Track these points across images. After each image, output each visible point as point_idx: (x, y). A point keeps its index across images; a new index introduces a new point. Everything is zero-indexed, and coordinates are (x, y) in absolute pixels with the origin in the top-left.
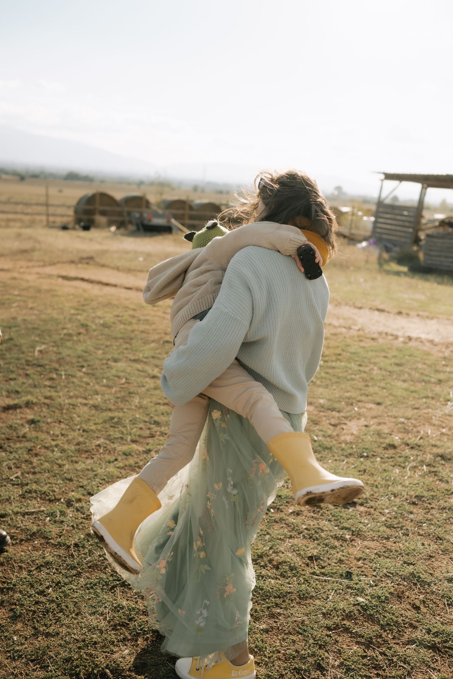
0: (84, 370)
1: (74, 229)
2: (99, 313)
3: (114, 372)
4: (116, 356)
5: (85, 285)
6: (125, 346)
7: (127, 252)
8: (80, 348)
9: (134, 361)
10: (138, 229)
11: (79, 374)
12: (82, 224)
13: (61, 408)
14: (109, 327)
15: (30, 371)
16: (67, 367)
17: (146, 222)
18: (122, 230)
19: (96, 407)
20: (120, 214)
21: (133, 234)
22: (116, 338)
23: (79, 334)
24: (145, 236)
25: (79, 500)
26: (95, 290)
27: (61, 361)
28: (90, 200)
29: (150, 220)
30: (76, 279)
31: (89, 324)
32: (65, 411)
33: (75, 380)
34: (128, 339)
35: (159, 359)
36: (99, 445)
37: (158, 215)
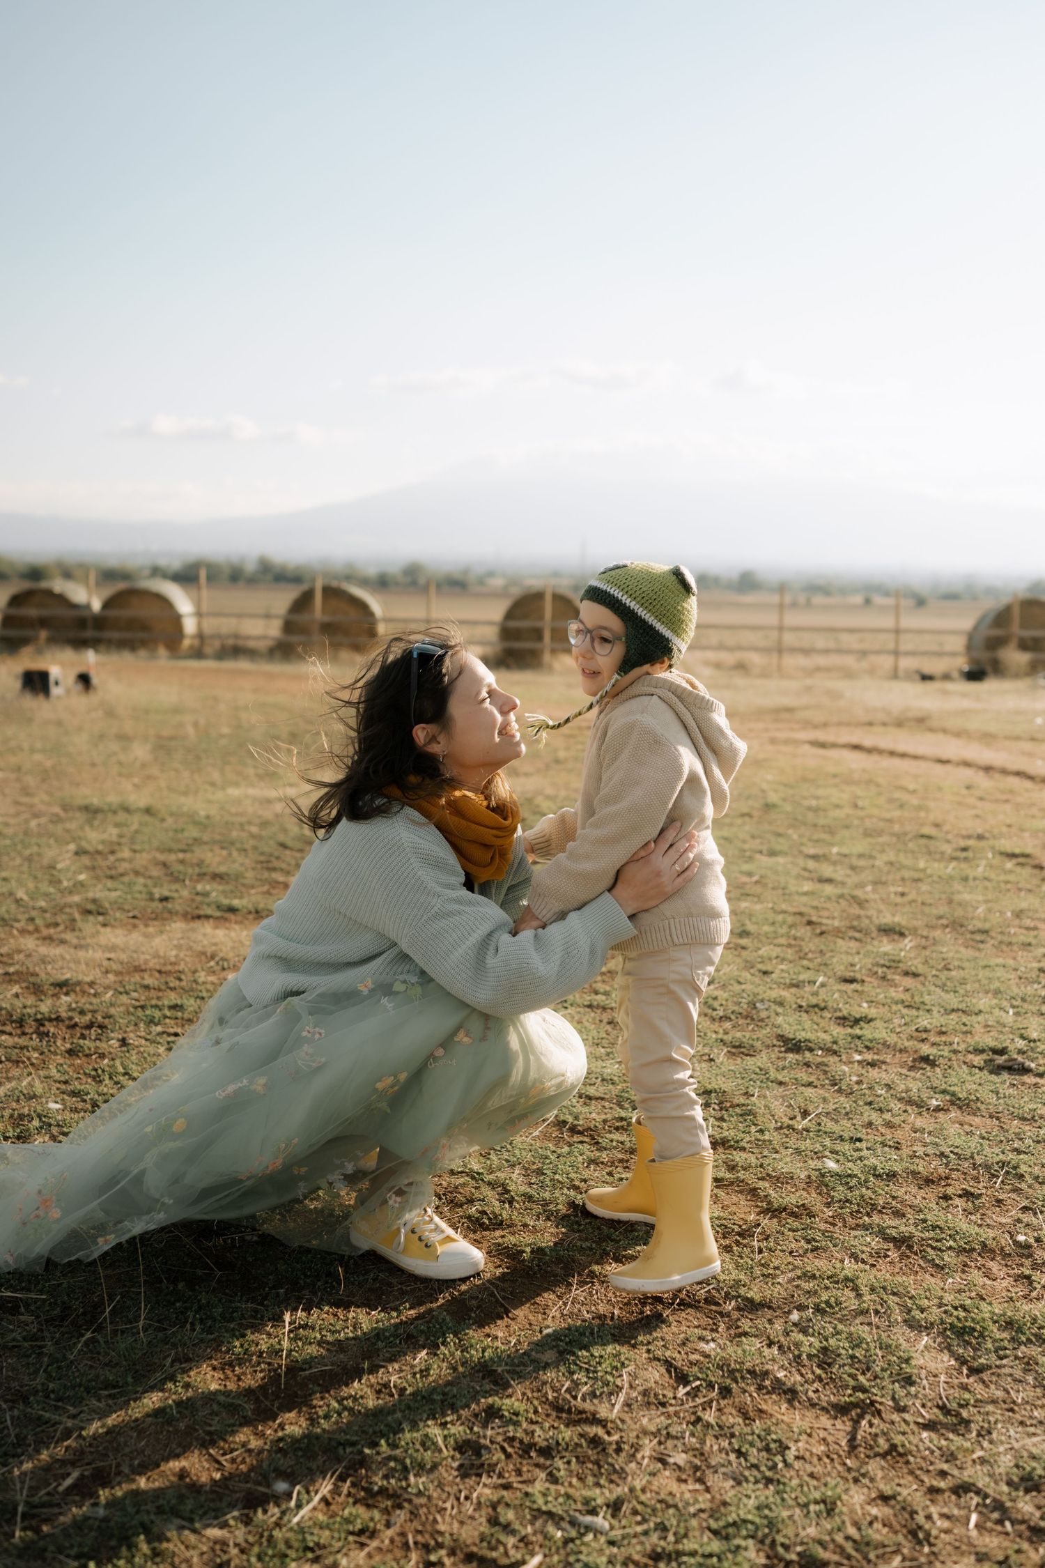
1: (947, 678)
12: (966, 667)
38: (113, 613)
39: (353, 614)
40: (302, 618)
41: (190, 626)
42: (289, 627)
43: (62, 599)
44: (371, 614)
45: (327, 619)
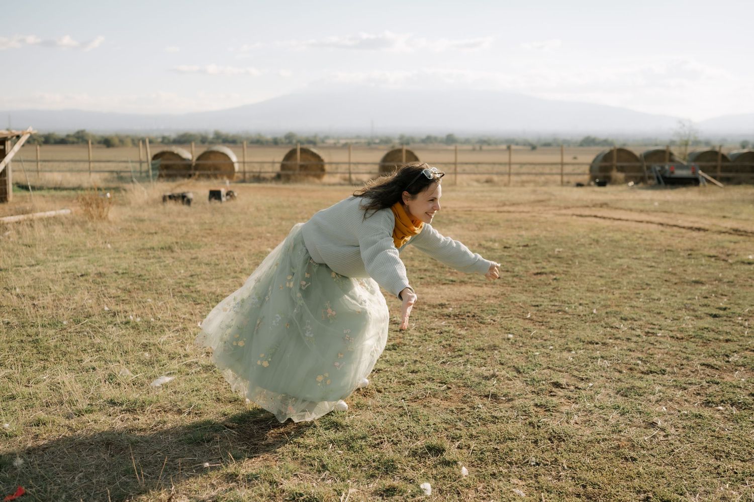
0: (594, 261)
1: (589, 185)
2: (609, 235)
3: (618, 263)
4: (621, 255)
5: (597, 220)
6: (629, 251)
7: (643, 200)
8: (591, 251)
9: (636, 259)
10: (659, 182)
11: (589, 262)
12: (597, 180)
13: (575, 276)
14: (616, 242)
15: (551, 259)
16: (580, 259)
17: (667, 175)
18: (641, 185)
19: (601, 277)
20: (640, 169)
21: (653, 187)
22: (623, 248)
23: (591, 244)
24: (666, 188)
25: (587, 304)
26: (607, 223)
27: (575, 256)
28: (608, 157)
29: (672, 172)
30: (590, 216)
31: (599, 239)
32: (578, 277)
33: (586, 265)
34: (633, 249)
35: (658, 258)
36: (602, 290)
37: (682, 167)
38: (201, 162)
39: (313, 161)
40: (289, 163)
41: (237, 167)
42: (283, 167)
43: (178, 156)
44: (322, 160)
45: (302, 163)
